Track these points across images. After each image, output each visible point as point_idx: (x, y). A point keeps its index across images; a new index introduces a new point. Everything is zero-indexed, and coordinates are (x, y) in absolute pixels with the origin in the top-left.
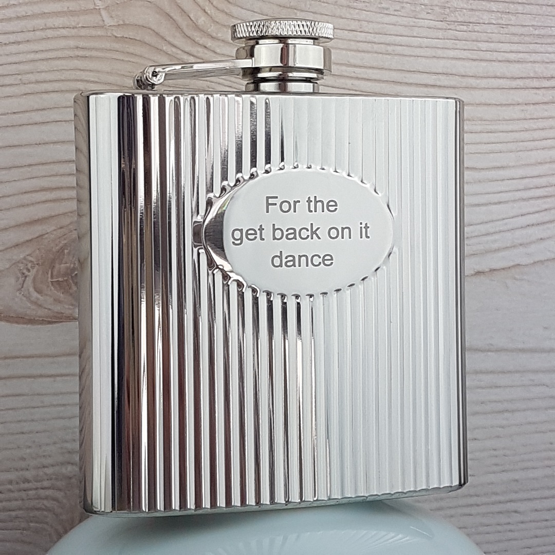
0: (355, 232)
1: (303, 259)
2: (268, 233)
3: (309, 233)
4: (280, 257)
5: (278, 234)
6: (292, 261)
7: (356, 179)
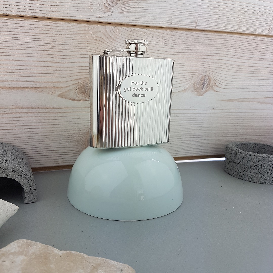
0: (150, 89)
1: (139, 95)
2: (132, 89)
3: (141, 89)
4: (134, 95)
5: (134, 89)
6: (137, 96)
7: (151, 77)
